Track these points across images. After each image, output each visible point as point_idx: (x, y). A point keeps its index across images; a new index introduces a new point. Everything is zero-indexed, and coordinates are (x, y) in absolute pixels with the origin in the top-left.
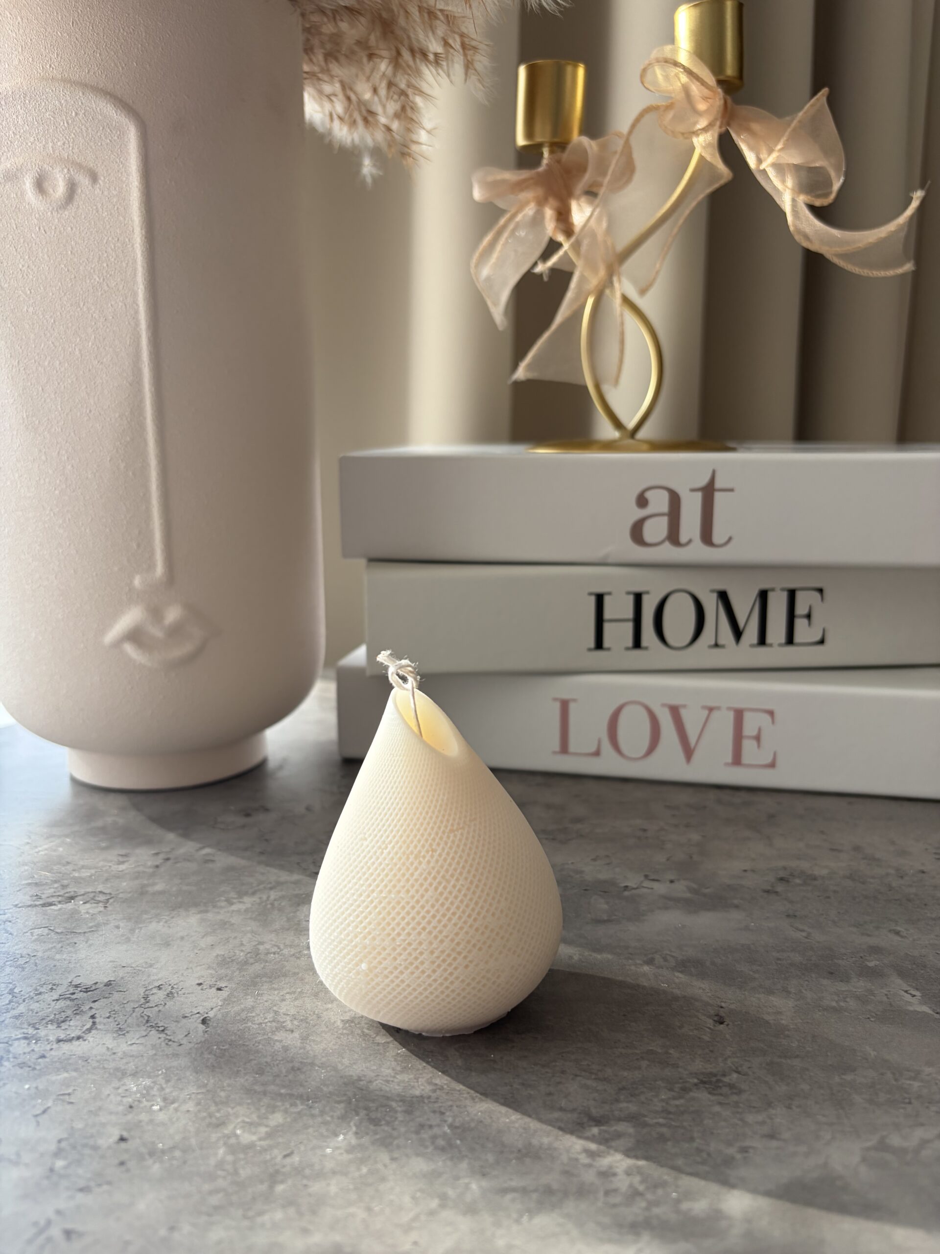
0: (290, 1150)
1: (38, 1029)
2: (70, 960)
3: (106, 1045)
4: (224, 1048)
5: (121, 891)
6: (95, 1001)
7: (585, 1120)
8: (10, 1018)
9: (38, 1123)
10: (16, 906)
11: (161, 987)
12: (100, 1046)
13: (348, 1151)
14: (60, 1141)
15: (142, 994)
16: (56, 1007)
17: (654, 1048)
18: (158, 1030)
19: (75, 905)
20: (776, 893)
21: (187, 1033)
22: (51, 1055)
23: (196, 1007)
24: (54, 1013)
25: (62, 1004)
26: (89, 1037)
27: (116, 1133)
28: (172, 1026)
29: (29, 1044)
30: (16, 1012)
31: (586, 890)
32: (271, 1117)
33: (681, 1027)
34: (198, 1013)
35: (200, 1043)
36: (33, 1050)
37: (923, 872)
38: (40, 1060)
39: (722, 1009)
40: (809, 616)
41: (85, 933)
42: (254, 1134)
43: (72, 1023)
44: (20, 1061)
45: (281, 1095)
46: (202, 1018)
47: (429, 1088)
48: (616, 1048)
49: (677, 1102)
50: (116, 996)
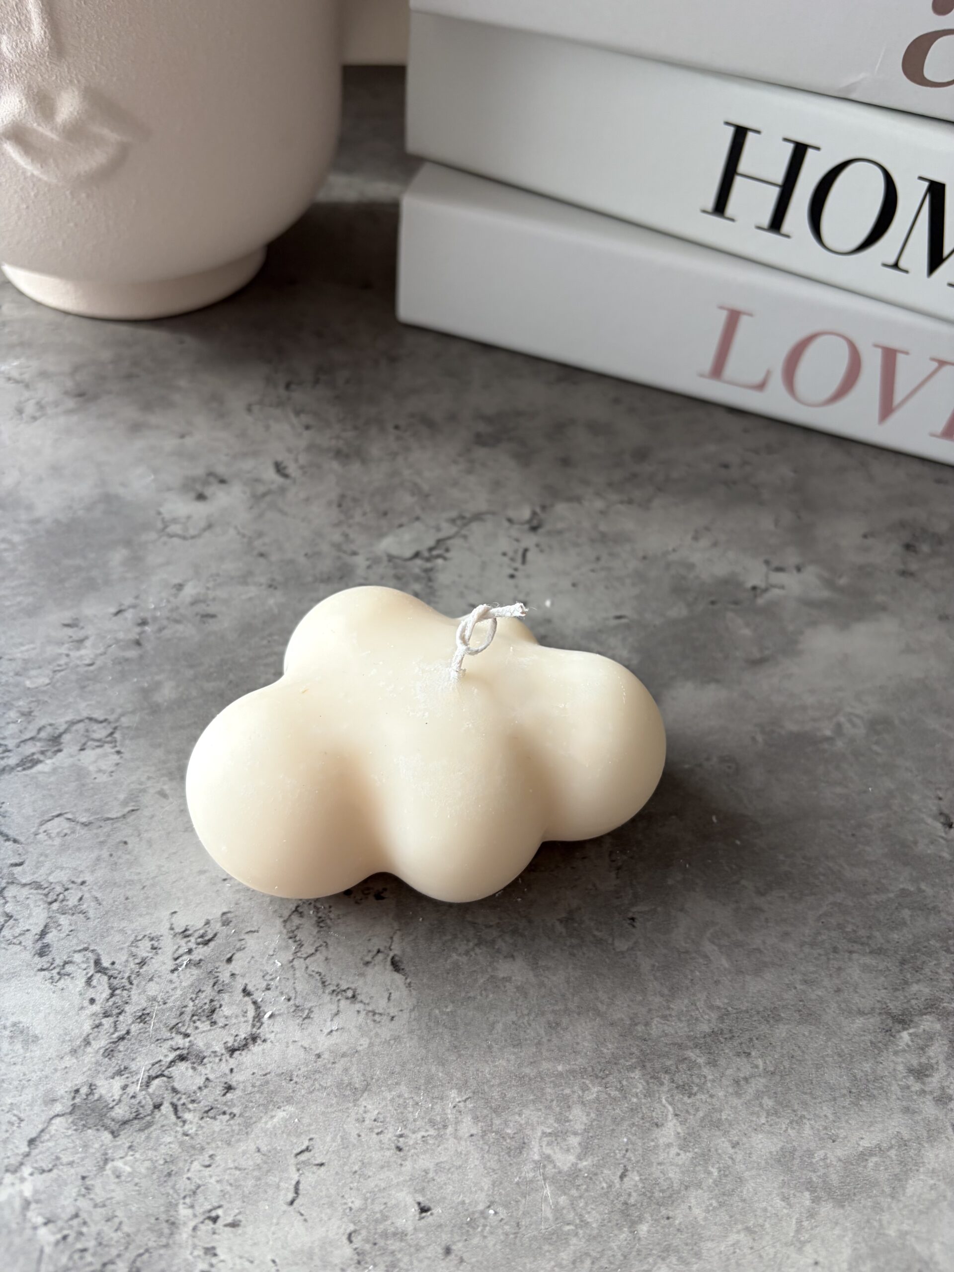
0: (622, 1166)
1: (187, 1035)
2: (140, 880)
3: (300, 1044)
4: (448, 1010)
5: (119, 711)
6: (229, 960)
8: (133, 1023)
9: (302, 1215)
11: (300, 909)
12: (291, 1047)
13: (684, 1148)
14: (350, 1239)
15: (285, 931)
16: (184, 984)
17: (905, 886)
18: (347, 998)
19: (72, 756)
20: (913, 574)
21: (386, 995)
22: (238, 1083)
23: (369, 940)
24: (189, 996)
25: (187, 976)
26: (264, 1031)
27: (407, 1200)
28: (359, 984)
29: (194, 1068)
31: (713, 602)
32: (571, 1117)
34: (379, 951)
35: (414, 1008)
36: (207, 1079)
38: (229, 1096)
39: (941, 803)
41: (124, 816)
42: (568, 1150)
43: (226, 1010)
44: (204, 1104)
45: (561, 1075)
46: (389, 959)
47: (714, 1015)
48: (869, 894)
50: (251, 942)
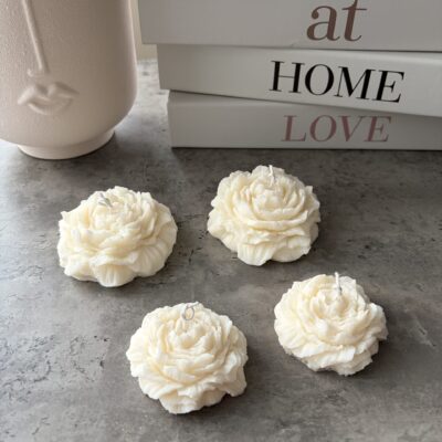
1: (23, 373)
3: (58, 383)
5: (47, 265)
6: (48, 351)
8: (9, 365)
9: (35, 439)
12: (55, 383)
15: (69, 345)
16: (30, 356)
18: (80, 371)
19: (26, 277)
20: (364, 258)
21: (94, 373)
22: (33, 391)
23: (96, 354)
24: (29, 360)
25: (32, 354)
26: (49, 377)
29: (21, 384)
30: (10, 361)
34: (98, 358)
36: (24, 388)
37: (433, 240)
38: (28, 395)
43: (39, 367)
44: (19, 396)
46: (100, 361)
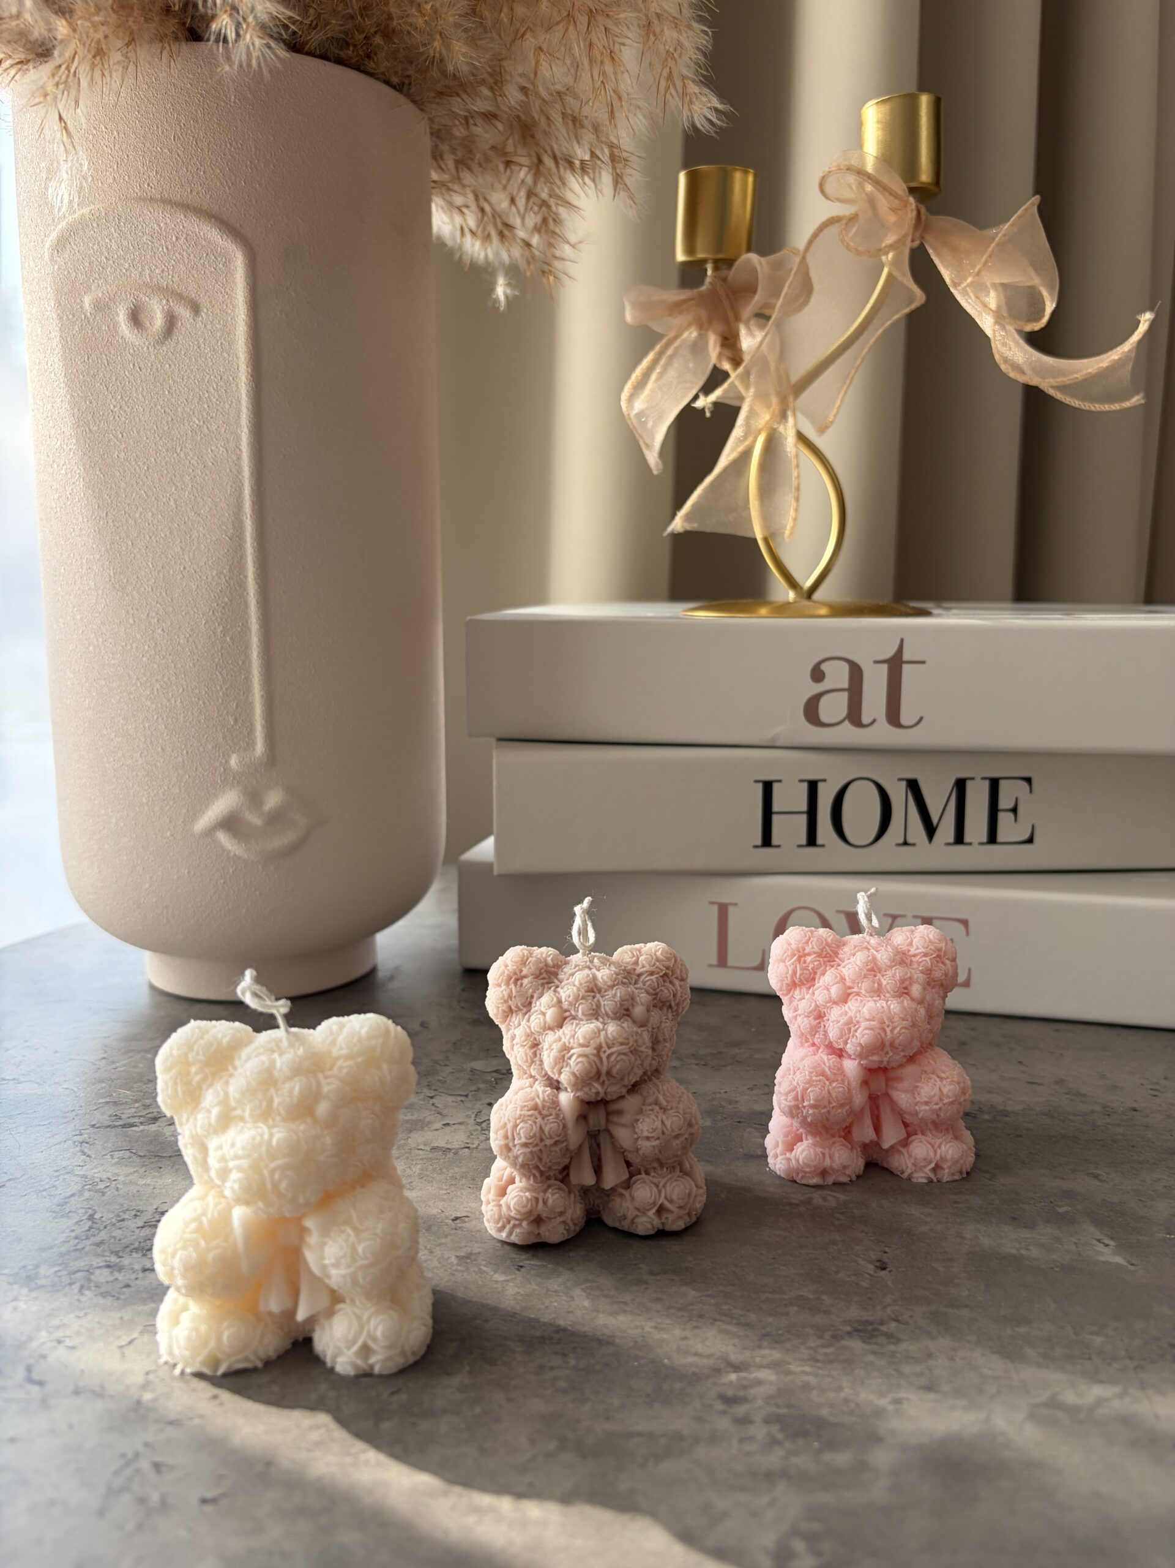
0: (398, 1387)
1: (122, 1257)
2: (155, 1185)
7: (723, 1365)
8: (91, 1245)
9: (123, 1356)
10: (93, 1126)
13: (460, 1391)
14: (147, 1373)
16: (141, 1235)
17: (805, 1294)
19: (159, 1126)
22: (136, 1285)
25: (147, 1231)
29: (111, 1273)
30: (96, 1239)
31: (739, 1122)
33: (837, 1273)
36: (116, 1279)
37: (1135, 1110)
38: (124, 1290)
39: (885, 1255)
40: (1014, 810)
41: (170, 1157)
48: (763, 1292)
49: (827, 1350)
